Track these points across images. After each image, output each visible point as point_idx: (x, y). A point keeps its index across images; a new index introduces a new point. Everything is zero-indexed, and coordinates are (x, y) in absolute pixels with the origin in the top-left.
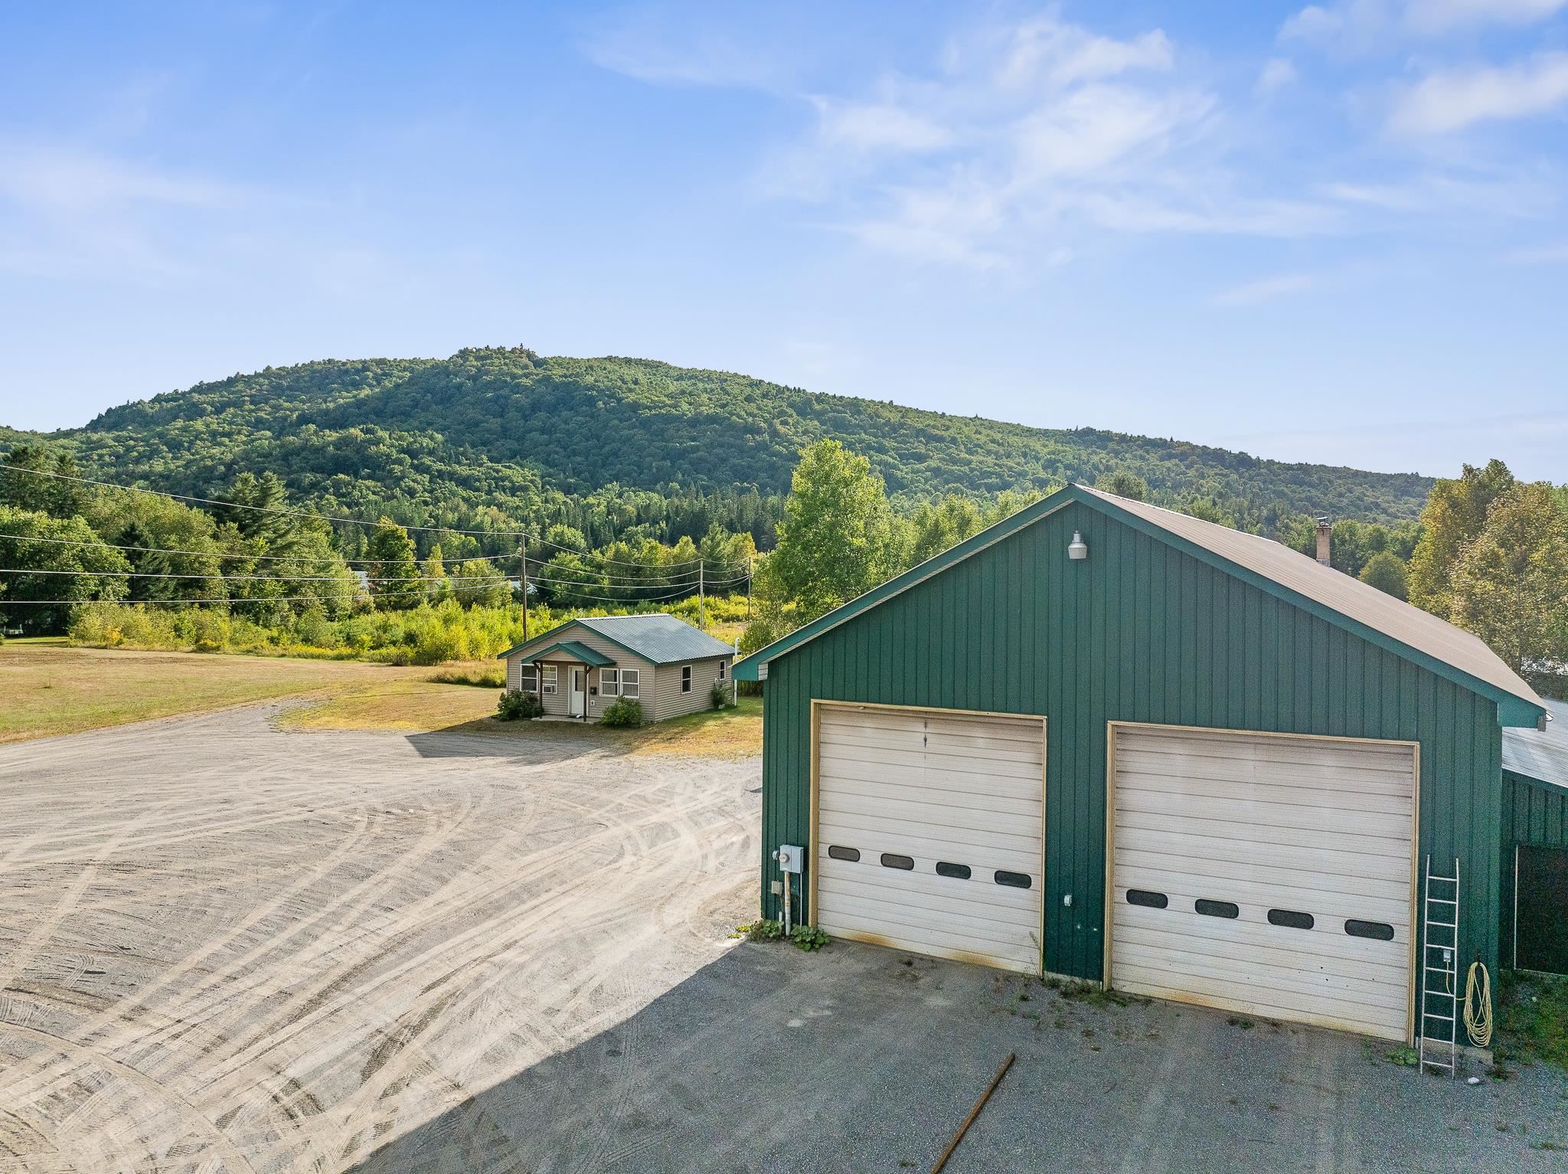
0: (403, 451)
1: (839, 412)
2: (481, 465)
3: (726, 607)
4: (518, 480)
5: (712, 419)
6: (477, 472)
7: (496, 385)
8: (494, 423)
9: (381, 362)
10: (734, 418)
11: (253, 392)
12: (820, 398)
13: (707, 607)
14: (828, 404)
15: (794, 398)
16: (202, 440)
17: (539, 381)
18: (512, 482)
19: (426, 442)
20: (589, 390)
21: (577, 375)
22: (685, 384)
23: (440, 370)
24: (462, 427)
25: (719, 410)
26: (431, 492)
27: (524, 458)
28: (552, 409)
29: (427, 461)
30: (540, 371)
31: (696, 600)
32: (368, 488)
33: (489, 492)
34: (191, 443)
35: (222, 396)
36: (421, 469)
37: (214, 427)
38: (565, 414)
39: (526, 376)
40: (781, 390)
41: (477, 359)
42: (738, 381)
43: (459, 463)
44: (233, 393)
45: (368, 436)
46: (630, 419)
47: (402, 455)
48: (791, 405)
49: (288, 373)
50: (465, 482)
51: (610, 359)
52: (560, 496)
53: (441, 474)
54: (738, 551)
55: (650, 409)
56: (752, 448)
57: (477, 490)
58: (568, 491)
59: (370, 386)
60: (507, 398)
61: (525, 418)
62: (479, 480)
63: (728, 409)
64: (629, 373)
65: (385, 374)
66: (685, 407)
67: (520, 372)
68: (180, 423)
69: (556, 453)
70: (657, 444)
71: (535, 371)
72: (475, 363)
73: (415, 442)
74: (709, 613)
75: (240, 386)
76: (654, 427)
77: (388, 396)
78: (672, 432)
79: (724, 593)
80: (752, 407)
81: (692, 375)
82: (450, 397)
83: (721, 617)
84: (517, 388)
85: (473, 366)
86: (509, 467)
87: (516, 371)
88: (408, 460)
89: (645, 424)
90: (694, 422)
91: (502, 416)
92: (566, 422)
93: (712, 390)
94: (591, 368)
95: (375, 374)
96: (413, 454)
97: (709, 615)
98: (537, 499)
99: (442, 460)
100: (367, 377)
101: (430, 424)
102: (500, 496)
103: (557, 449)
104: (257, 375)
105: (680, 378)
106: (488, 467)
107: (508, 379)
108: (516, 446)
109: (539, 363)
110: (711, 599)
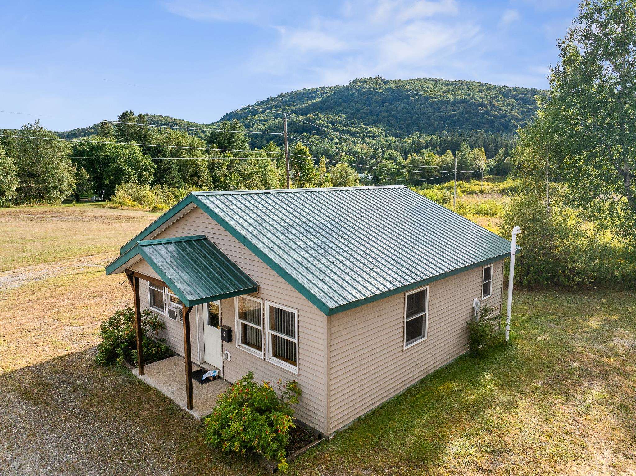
0: (329, 122)
1: (526, 95)
2: (360, 127)
3: (469, 186)
4: (376, 132)
5: (462, 101)
6: (358, 130)
7: (369, 93)
8: (366, 109)
9: (323, 88)
10: (473, 100)
11: (276, 103)
12: (515, 89)
13: (458, 186)
14: (519, 91)
15: (502, 89)
16: (257, 123)
17: (386, 90)
18: (373, 134)
19: (338, 118)
20: (407, 92)
21: (402, 86)
22: (451, 87)
23: (345, 89)
24: (353, 112)
25: (466, 97)
26: (339, 139)
27: (378, 123)
28: (391, 102)
29: (338, 126)
30: (386, 86)
31: (452, 183)
32: (314, 138)
33: (363, 138)
34: (253, 124)
35: (265, 106)
36: (335, 130)
37: (261, 118)
38: (396, 103)
39: (380, 88)
40: (495, 87)
41: (360, 83)
42: (475, 84)
43: (351, 127)
44: (269, 104)
45: (315, 117)
46: (424, 104)
47: (328, 124)
48: (500, 93)
49: (289, 95)
50: (353, 134)
51: (417, 79)
52: (393, 139)
53: (344, 132)
54: (476, 157)
55: (434, 98)
56: (482, 113)
57: (358, 137)
58: (397, 136)
59: (319, 98)
60: (372, 98)
61: (380, 106)
62: (359, 133)
63: (471, 96)
64: (425, 84)
65: (324, 93)
66: (450, 96)
67: (378, 87)
68: (249, 117)
69: (393, 120)
70: (437, 114)
71: (384, 86)
72: (359, 84)
73: (334, 118)
74: (459, 189)
75: (271, 102)
76: (436, 106)
77: (325, 101)
78: (443, 108)
79: (467, 179)
80: (482, 95)
81: (454, 83)
82: (349, 99)
83: (466, 192)
84: (377, 93)
85: (358, 86)
86: (372, 127)
87: (376, 86)
88: (331, 126)
89: (432, 105)
90: (454, 103)
91: (370, 106)
92: (397, 107)
93: (463, 89)
94: (409, 83)
95: (321, 93)
96: (333, 123)
97: (459, 191)
98: (383, 140)
99: (344, 126)
100: (318, 94)
101: (340, 111)
102: (367, 140)
103: (393, 119)
104: (278, 97)
105: (448, 85)
106: (363, 128)
107: (373, 90)
108: (375, 118)
109: (386, 82)
110: (461, 182)
